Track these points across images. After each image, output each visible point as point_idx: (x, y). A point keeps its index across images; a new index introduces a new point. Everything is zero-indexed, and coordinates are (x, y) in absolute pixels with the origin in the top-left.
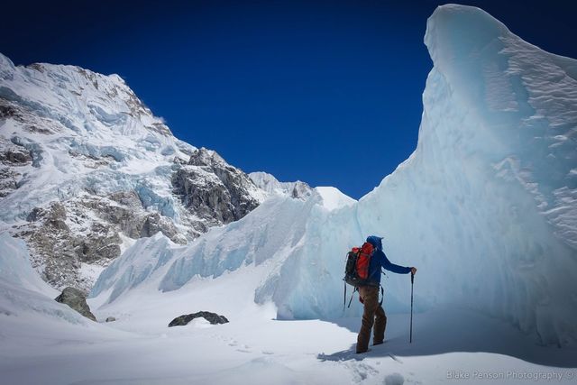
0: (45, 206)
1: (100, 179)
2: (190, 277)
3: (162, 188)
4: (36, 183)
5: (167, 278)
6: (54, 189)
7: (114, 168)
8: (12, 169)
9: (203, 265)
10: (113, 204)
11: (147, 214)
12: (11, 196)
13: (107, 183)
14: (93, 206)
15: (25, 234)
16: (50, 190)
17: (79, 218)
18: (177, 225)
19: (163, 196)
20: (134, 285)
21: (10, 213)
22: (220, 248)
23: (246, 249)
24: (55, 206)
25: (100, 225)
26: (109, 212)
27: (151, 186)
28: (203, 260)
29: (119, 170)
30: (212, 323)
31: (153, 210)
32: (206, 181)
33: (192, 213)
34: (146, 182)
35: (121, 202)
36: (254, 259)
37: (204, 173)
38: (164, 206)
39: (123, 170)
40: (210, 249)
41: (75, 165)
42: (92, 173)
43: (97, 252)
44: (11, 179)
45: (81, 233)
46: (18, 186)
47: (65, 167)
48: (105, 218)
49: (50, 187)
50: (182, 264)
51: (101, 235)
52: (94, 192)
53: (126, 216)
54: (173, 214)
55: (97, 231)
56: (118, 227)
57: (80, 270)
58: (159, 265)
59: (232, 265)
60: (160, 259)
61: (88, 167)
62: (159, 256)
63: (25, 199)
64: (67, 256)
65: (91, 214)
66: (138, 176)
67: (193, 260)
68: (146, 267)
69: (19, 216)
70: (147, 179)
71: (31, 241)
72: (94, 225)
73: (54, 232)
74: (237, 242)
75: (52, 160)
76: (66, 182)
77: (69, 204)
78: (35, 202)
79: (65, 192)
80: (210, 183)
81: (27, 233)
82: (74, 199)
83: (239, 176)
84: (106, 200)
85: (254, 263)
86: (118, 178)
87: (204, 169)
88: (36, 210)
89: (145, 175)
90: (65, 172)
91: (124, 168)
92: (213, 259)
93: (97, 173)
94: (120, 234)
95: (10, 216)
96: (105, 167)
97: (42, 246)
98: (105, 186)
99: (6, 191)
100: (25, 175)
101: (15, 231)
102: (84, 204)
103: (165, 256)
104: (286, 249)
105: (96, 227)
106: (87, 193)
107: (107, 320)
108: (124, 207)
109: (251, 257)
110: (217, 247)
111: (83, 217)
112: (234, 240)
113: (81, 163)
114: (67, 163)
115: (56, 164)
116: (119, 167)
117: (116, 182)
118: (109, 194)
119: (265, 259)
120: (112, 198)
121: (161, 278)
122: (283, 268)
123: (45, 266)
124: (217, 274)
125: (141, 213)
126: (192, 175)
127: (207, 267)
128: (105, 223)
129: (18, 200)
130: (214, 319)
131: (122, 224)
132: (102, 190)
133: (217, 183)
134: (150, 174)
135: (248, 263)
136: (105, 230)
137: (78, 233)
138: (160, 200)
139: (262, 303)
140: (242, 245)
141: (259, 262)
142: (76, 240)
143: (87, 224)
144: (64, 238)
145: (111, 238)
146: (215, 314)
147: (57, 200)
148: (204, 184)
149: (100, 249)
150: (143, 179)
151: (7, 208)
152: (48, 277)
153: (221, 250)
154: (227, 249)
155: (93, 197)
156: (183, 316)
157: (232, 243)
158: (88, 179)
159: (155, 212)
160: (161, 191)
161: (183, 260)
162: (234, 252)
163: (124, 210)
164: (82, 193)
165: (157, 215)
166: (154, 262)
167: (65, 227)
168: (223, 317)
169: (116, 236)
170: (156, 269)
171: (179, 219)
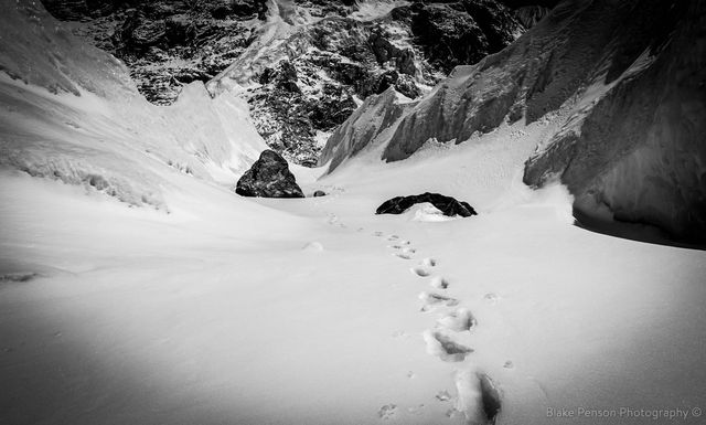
0: (275, 65)
1: (329, 30)
2: (422, 142)
3: (399, 37)
4: (265, 38)
5: (392, 144)
6: (282, 45)
7: (344, 15)
8: (241, 24)
9: (442, 124)
10: (345, 60)
11: (383, 72)
12: (243, 56)
13: (336, 34)
14: (323, 64)
15: (260, 98)
16: (279, 47)
17: (311, 80)
18: (417, 85)
19: (401, 48)
20: (355, 153)
21: (243, 75)
22: (468, 98)
23: (512, 97)
24: (286, 66)
25: (333, 87)
26: (340, 72)
27: (388, 35)
28: (442, 117)
29: (349, 17)
30: (447, 213)
31: (390, 67)
32: (455, 25)
33: (437, 69)
34: (380, 30)
35: (354, 59)
36: (524, 113)
37: (453, 13)
38: (403, 61)
39: (354, 16)
40: (453, 99)
41: (301, 14)
42: (319, 23)
43: (332, 118)
44: (240, 37)
45: (314, 97)
46: (248, 44)
47: (291, 17)
48: (338, 79)
49: (278, 43)
50: (413, 124)
51: (334, 98)
52: (323, 46)
53: (360, 74)
54: (413, 71)
55: (329, 94)
56: (351, 89)
57: (315, 138)
58: (384, 126)
59: (487, 123)
60: (386, 119)
61: (316, 16)
62: (384, 113)
63: (256, 58)
64: (301, 122)
65: (322, 74)
66: (370, 23)
67: (426, 118)
68: (368, 129)
69: (253, 78)
70: (382, 26)
71: (266, 106)
72: (326, 87)
73: (287, 96)
74: (496, 86)
75: (277, 10)
76: (294, 36)
77: (298, 63)
78: (264, 62)
79: (294, 48)
80: (461, 26)
81: (262, 97)
82: (303, 56)
83: (502, 14)
84: (336, 56)
85: (523, 120)
86: (348, 28)
87: (454, 7)
88: (267, 71)
89: (379, 20)
90: (291, 24)
91: (354, 13)
92: (457, 115)
93: (326, 23)
94: (354, 97)
95: (245, 78)
96: (334, 14)
97: (277, 110)
98: (335, 39)
99: (238, 50)
100: (253, 30)
101: (251, 95)
102: (315, 62)
103: (392, 114)
104: (592, 89)
105: (328, 89)
106: (316, 49)
107: (315, 195)
108: (357, 64)
109: (519, 109)
110: (464, 97)
111: (314, 77)
112: (491, 83)
113: (307, 11)
114: (292, 12)
115: (282, 14)
116: (349, 12)
117: (345, 31)
118: (339, 49)
119: (545, 111)
120: (343, 54)
121: (385, 144)
122: (587, 121)
123: (281, 132)
124: (462, 137)
125: (377, 71)
126: (439, 16)
127: (446, 127)
128: (338, 85)
129: (249, 59)
130: (449, 206)
131: (356, 86)
132: (332, 43)
133: (471, 25)
134: (386, 20)
135: (514, 119)
136: (339, 93)
137: (310, 96)
138: (399, 53)
139: (540, 185)
140: (505, 90)
141: (533, 117)
142: (309, 105)
143: (318, 86)
144: (297, 102)
145: (345, 101)
146: (451, 199)
147: (286, 58)
148: (452, 28)
149: (334, 115)
150: (377, 26)
151: (241, 70)
152: (285, 144)
153: (469, 100)
154: (479, 99)
155: (322, 53)
156: (398, 198)
157: (488, 89)
158: (316, 30)
159: (393, 69)
160: (399, 41)
161: (414, 117)
162: (489, 103)
163: (357, 68)
164: (311, 49)
165: (394, 72)
166: (378, 122)
167: (297, 90)
168: (466, 204)
169: (350, 99)
170: (380, 131)
171: (421, 77)
